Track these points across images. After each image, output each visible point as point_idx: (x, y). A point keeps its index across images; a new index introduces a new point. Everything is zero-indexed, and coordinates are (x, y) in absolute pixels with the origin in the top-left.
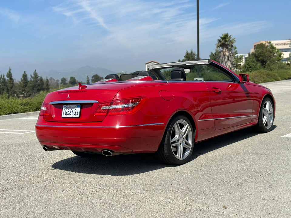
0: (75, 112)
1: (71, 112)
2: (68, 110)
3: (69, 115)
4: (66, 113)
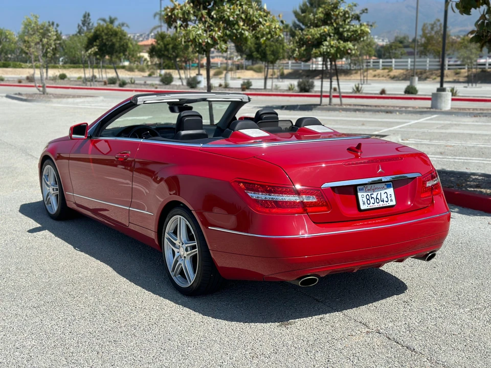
0: (387, 197)
1: (379, 197)
2: (371, 194)
3: (376, 204)
4: (368, 201)
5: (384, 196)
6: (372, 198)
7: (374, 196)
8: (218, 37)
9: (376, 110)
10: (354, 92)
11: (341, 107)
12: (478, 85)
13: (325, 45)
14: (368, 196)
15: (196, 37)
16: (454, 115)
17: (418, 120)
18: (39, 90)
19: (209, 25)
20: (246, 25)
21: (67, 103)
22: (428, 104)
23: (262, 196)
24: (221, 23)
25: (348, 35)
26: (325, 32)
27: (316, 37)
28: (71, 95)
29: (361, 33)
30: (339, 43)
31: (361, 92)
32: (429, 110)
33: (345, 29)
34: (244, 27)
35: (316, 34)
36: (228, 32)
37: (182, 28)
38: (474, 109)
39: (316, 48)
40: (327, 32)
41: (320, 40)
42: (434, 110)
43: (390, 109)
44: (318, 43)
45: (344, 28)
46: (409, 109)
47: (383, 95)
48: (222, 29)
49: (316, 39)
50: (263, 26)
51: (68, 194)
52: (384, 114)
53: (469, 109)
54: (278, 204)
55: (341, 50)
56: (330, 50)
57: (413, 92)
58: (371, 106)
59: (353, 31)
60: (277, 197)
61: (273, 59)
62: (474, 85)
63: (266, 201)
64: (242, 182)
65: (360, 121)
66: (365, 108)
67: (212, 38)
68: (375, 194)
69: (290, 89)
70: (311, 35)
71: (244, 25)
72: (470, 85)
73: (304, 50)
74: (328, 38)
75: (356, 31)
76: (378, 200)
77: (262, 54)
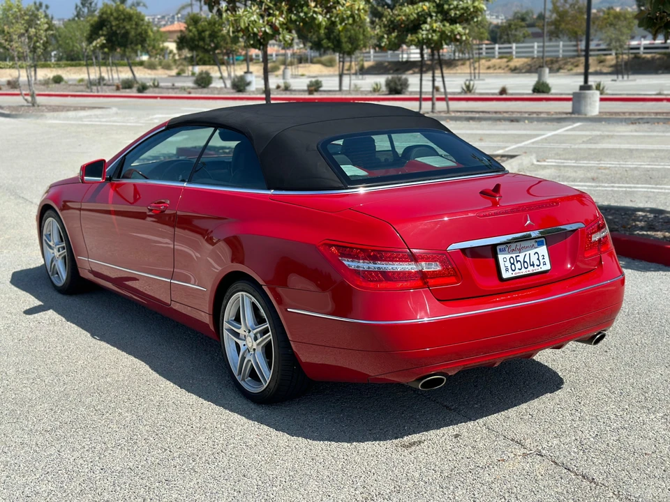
0: (538, 259)
1: (527, 260)
2: (516, 257)
3: (523, 270)
4: (513, 266)
5: (534, 259)
6: (517, 262)
7: (521, 258)
8: (280, 24)
9: (497, 118)
10: (464, 92)
11: (448, 115)
12: (631, 77)
13: (424, 29)
14: (512, 259)
15: (249, 25)
16: (603, 123)
17: (555, 130)
18: (26, 100)
19: (266, 7)
20: (318, 6)
21: (67, 118)
22: (568, 106)
23: (363, 265)
24: (283, 4)
25: (455, 14)
26: (424, 10)
27: (412, 18)
28: (71, 107)
29: (473, 11)
30: (444, 26)
31: (473, 91)
32: (569, 116)
33: (452, 7)
34: (316, 9)
35: (412, 14)
36: (293, 17)
37: (229, 12)
38: (630, 113)
39: (411, 34)
40: (427, 11)
41: (416, 23)
42: (576, 116)
43: (514, 115)
44: (415, 26)
45: (449, 5)
46: (542, 115)
47: (504, 96)
48: (285, 13)
49: (412, 21)
50: (342, 7)
51: (81, 258)
52: (507, 123)
53: (624, 113)
54: (387, 276)
55: (447, 36)
56: (432, 36)
57: (545, 90)
58: (489, 112)
59: (463, 9)
60: (385, 266)
61: (351, 49)
62: (625, 77)
63: (370, 272)
64: (334, 245)
65: (476, 134)
66: (482, 115)
67: (272, 26)
68: (522, 255)
69: (375, 90)
70: (405, 15)
71: (316, 7)
72: (620, 77)
73: (396, 37)
74: (429, 20)
75: (466, 9)
76: (525, 264)
77: (335, 43)
